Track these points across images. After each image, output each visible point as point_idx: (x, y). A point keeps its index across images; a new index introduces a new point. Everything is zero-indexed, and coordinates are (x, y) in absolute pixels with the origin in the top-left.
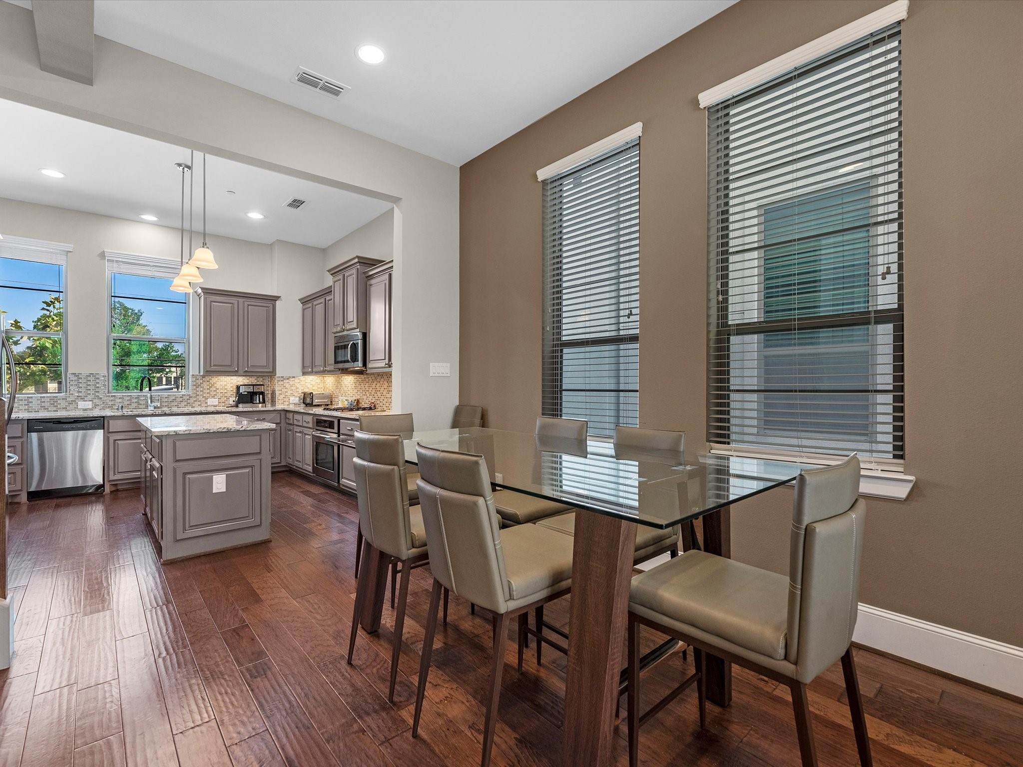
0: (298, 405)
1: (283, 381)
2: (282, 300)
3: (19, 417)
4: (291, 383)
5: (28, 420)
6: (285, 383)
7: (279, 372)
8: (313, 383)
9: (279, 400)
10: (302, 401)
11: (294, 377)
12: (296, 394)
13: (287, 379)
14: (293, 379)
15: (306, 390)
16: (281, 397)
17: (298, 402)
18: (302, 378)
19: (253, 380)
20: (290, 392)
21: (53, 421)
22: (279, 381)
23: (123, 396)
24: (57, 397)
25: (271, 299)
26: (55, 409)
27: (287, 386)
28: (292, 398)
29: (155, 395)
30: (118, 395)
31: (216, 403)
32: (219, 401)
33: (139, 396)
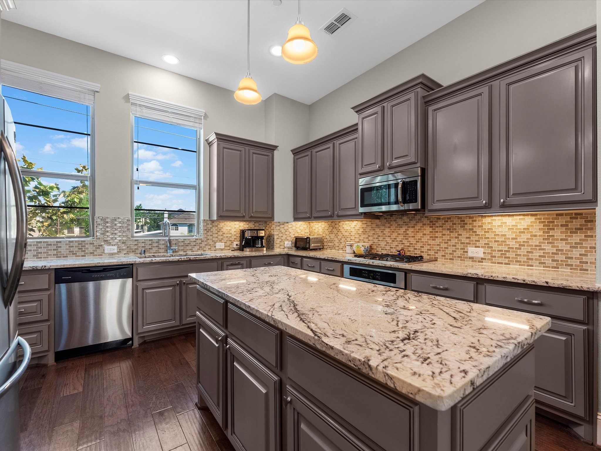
0: (291, 248)
1: (280, 226)
2: (278, 150)
3: (45, 266)
4: (286, 228)
5: (55, 269)
6: (281, 228)
7: (277, 218)
8: (301, 228)
9: (277, 244)
10: (293, 245)
11: (288, 223)
12: (289, 238)
13: (283, 224)
14: (287, 225)
15: (297, 235)
16: (279, 240)
17: (291, 246)
18: (294, 223)
20: (285, 237)
21: (82, 270)
22: (277, 226)
23: (145, 240)
24: (84, 241)
25: (272, 148)
26: (83, 254)
27: (283, 231)
28: (286, 242)
29: (173, 240)
30: (140, 240)
31: (223, 247)
32: (225, 245)
33: (159, 240)
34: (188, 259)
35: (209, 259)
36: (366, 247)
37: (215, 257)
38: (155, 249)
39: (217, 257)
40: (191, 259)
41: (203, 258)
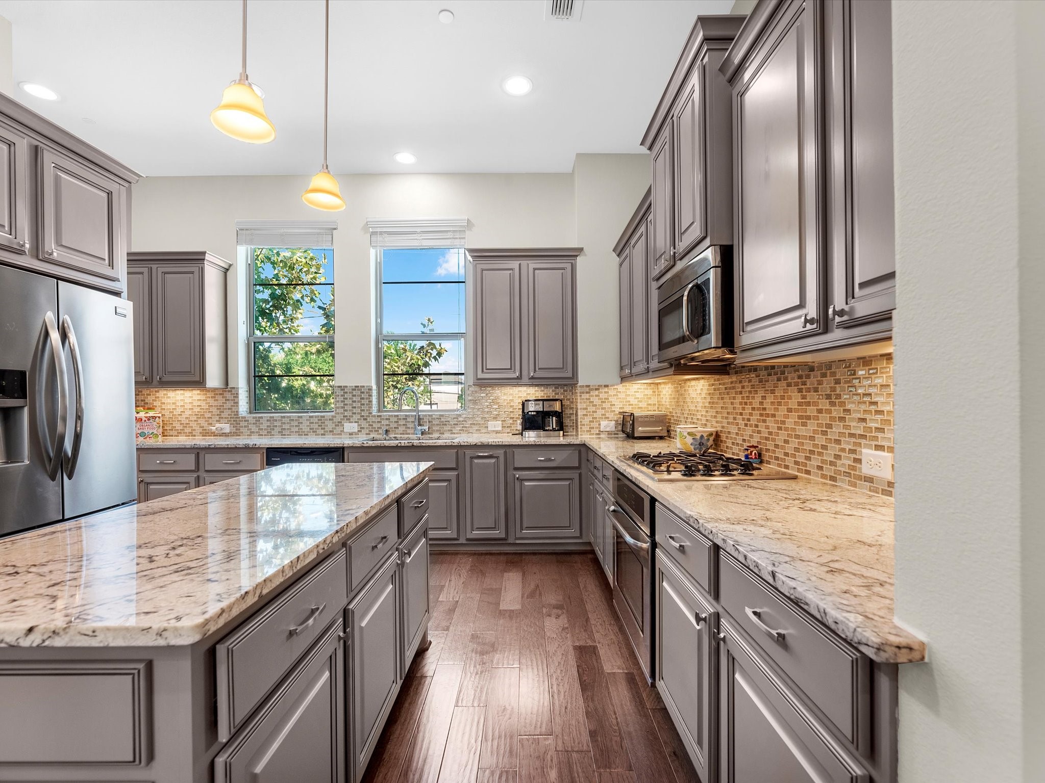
0: (615, 434)
1: (589, 393)
2: (586, 255)
3: (256, 445)
4: (603, 396)
5: (268, 448)
6: (592, 396)
7: (582, 380)
8: (639, 395)
9: (584, 425)
10: (620, 428)
11: (606, 386)
12: (611, 416)
13: (596, 389)
14: (606, 389)
15: (628, 409)
16: (586, 420)
17: (614, 429)
18: (620, 387)
19: (549, 393)
20: (600, 413)
21: (291, 451)
22: (583, 393)
23: (389, 416)
24: (324, 417)
25: (570, 255)
26: (322, 432)
27: (596, 401)
28: (604, 423)
29: (426, 416)
30: (384, 416)
31: (500, 428)
32: (502, 424)
33: (406, 416)
34: (410, 444)
35: (441, 446)
36: (698, 437)
37: (450, 444)
38: (401, 429)
39: (453, 444)
40: (415, 444)
41: (432, 445)
